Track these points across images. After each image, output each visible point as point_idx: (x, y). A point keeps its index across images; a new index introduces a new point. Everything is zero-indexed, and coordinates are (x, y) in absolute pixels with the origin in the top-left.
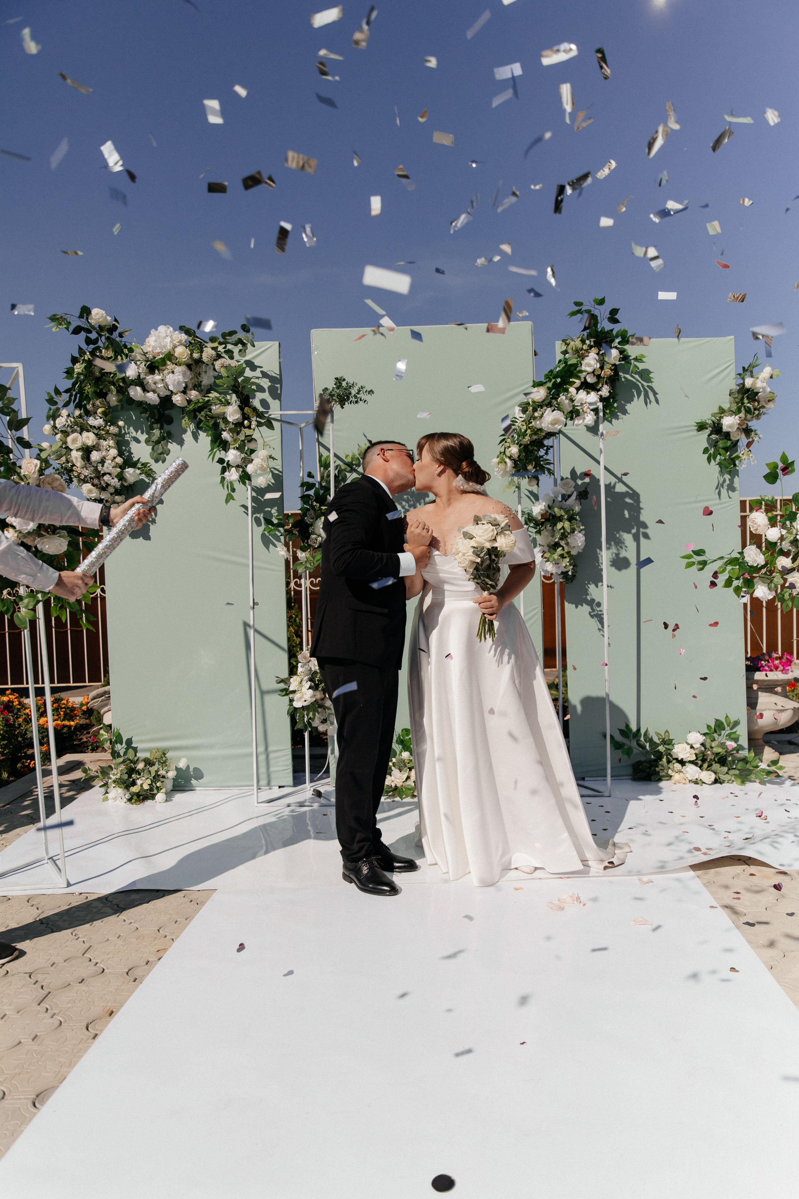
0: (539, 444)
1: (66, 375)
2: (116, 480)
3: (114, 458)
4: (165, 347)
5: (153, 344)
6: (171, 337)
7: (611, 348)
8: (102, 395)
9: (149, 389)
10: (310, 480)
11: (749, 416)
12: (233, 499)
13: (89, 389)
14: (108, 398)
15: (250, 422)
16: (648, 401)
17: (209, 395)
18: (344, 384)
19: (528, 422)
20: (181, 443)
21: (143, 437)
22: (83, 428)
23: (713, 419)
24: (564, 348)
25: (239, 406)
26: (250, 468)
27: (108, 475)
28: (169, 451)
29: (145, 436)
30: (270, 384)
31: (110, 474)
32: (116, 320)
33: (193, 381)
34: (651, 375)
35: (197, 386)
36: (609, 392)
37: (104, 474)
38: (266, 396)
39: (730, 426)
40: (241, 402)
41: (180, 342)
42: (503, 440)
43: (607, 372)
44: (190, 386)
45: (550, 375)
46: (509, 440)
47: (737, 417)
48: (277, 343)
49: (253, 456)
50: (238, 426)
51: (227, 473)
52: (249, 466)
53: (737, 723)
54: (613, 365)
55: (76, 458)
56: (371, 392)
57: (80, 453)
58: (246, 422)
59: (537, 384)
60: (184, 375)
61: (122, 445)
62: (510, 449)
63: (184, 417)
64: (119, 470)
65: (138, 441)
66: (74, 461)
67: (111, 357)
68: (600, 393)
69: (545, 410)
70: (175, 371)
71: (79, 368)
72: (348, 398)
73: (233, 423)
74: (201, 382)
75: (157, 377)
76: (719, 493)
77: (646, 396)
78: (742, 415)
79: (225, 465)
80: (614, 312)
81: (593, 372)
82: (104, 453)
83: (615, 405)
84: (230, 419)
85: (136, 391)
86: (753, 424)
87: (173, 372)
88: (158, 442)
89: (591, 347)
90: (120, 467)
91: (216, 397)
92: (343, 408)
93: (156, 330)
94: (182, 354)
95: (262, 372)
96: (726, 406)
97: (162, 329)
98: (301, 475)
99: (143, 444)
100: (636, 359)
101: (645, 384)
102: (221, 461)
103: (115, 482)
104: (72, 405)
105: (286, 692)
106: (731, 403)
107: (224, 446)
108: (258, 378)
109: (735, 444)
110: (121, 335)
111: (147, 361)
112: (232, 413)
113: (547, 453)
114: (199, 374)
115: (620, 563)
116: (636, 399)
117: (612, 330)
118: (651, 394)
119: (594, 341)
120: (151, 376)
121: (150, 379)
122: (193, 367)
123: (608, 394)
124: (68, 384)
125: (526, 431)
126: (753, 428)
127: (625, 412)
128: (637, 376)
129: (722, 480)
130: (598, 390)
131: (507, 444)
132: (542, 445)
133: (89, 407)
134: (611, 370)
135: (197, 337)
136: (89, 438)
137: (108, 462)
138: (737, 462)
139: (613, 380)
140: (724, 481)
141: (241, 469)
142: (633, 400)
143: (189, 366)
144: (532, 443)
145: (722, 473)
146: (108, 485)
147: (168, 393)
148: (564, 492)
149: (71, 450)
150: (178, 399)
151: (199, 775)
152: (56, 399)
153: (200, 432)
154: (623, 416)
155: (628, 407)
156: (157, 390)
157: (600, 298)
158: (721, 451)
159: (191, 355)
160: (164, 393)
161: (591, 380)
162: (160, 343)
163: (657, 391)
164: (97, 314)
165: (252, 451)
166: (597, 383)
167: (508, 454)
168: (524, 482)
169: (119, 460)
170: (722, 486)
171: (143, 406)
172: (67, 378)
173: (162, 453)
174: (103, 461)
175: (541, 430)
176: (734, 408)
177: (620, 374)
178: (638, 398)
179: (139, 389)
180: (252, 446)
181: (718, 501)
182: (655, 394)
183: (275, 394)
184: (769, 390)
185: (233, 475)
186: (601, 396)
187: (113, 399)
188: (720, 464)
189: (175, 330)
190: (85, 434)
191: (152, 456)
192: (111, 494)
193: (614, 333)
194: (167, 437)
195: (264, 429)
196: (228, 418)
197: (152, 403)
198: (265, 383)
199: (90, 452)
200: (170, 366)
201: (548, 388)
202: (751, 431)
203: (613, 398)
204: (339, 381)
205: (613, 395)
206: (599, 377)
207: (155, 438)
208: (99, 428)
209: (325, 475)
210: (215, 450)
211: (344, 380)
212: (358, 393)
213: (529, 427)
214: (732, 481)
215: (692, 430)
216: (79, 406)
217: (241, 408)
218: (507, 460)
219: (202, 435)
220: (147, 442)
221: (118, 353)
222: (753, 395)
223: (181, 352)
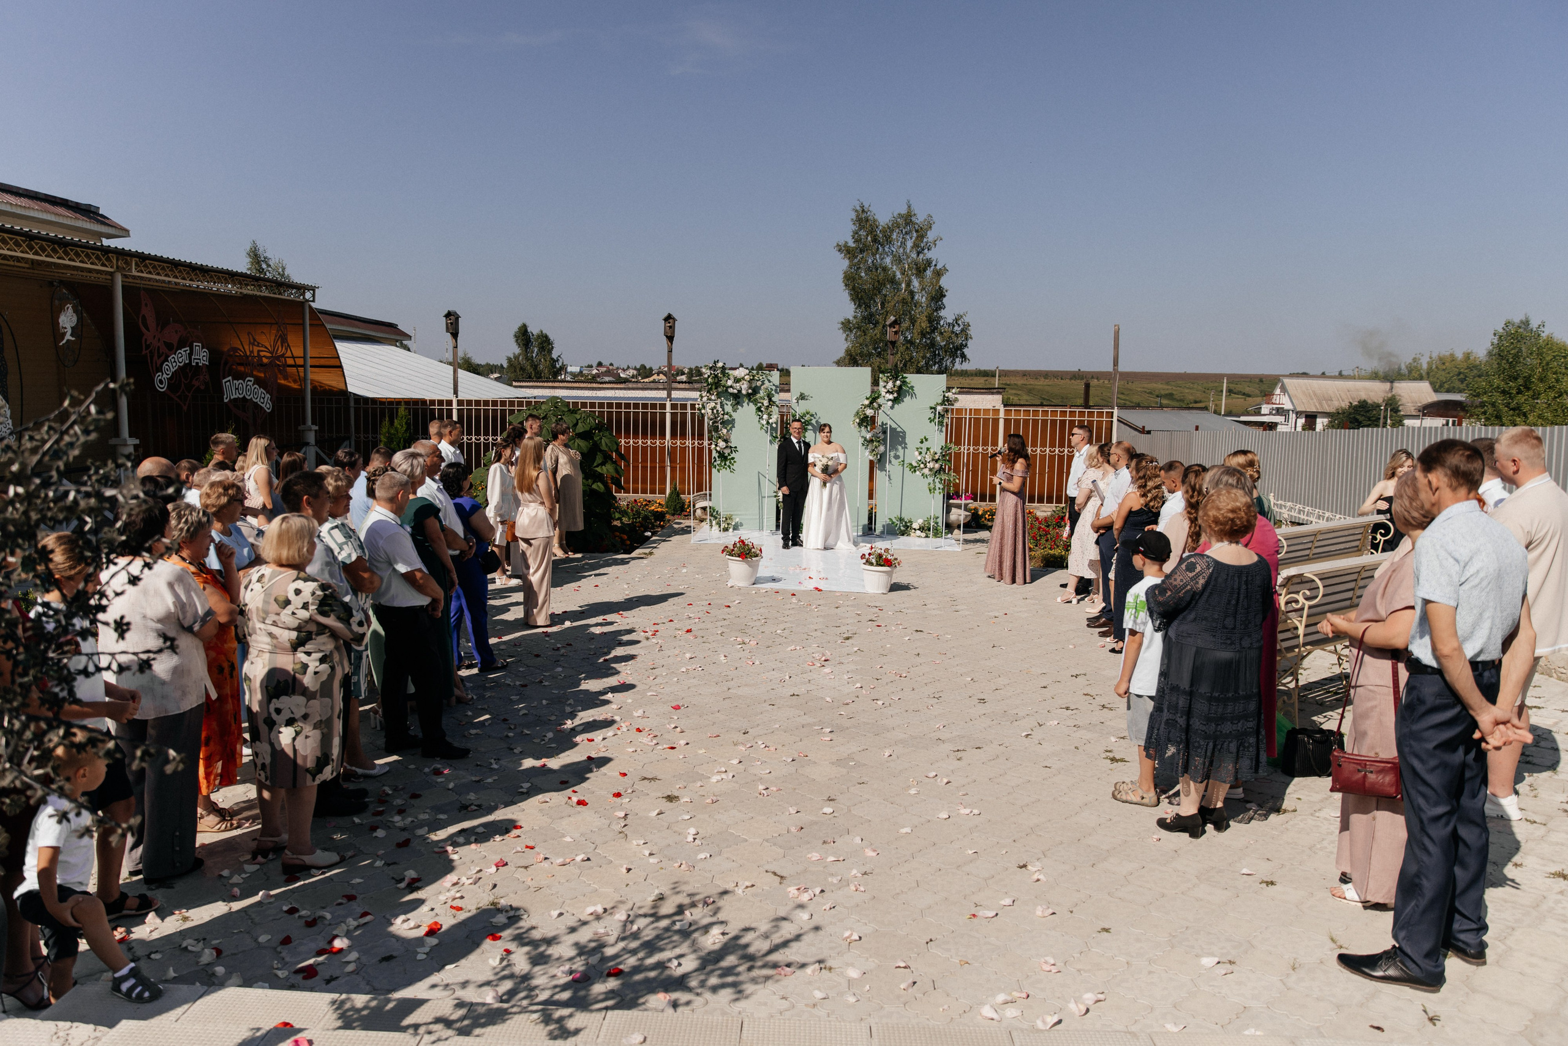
5: (737, 374)
6: (744, 372)
8: (716, 388)
12: (763, 428)
15: (772, 406)
16: (911, 398)
17: (758, 395)
19: (862, 412)
20: (742, 406)
22: (711, 401)
23: (935, 406)
26: (770, 421)
28: (739, 410)
29: (731, 404)
30: (775, 388)
31: (719, 417)
32: (726, 365)
33: (749, 386)
34: (914, 388)
35: (751, 388)
36: (898, 394)
38: (774, 392)
39: (939, 410)
43: (896, 389)
46: (856, 417)
47: (943, 407)
49: (772, 416)
51: (761, 421)
53: (937, 518)
55: (710, 412)
59: (867, 399)
60: (747, 385)
61: (722, 406)
62: (856, 420)
63: (745, 399)
64: (722, 416)
65: (729, 406)
67: (721, 377)
69: (868, 409)
70: (744, 383)
72: (804, 399)
73: (766, 406)
75: (738, 385)
79: (761, 417)
83: (900, 400)
88: (736, 407)
89: (890, 380)
91: (760, 397)
93: (739, 369)
95: (773, 383)
97: (741, 369)
100: (908, 383)
101: (911, 392)
103: (721, 420)
105: (776, 496)
107: (762, 412)
110: (727, 370)
111: (735, 380)
112: (766, 403)
114: (751, 383)
115: (897, 457)
118: (914, 395)
121: (735, 385)
125: (861, 415)
133: (712, 392)
136: (713, 405)
137: (719, 414)
142: (906, 398)
143: (749, 381)
144: (864, 418)
146: (718, 421)
149: (707, 409)
150: (744, 392)
151: (742, 525)
152: (701, 390)
154: (902, 404)
155: (904, 400)
156: (737, 389)
159: (750, 377)
160: (739, 390)
161: (890, 390)
162: (740, 374)
171: (732, 394)
172: (705, 383)
176: (942, 403)
177: (903, 387)
179: (731, 389)
185: (764, 422)
189: (744, 369)
191: (732, 410)
192: (719, 424)
193: (899, 375)
194: (738, 403)
195: (775, 407)
197: (735, 393)
199: (714, 410)
200: (742, 381)
201: (871, 400)
202: (948, 411)
203: (899, 396)
204: (802, 394)
206: (893, 390)
207: (735, 405)
208: (715, 400)
210: (758, 412)
214: (941, 428)
215: (926, 410)
216: (708, 392)
217: (769, 401)
219: (751, 404)
220: (732, 406)
221: (724, 376)
222: (948, 400)
223: (747, 377)
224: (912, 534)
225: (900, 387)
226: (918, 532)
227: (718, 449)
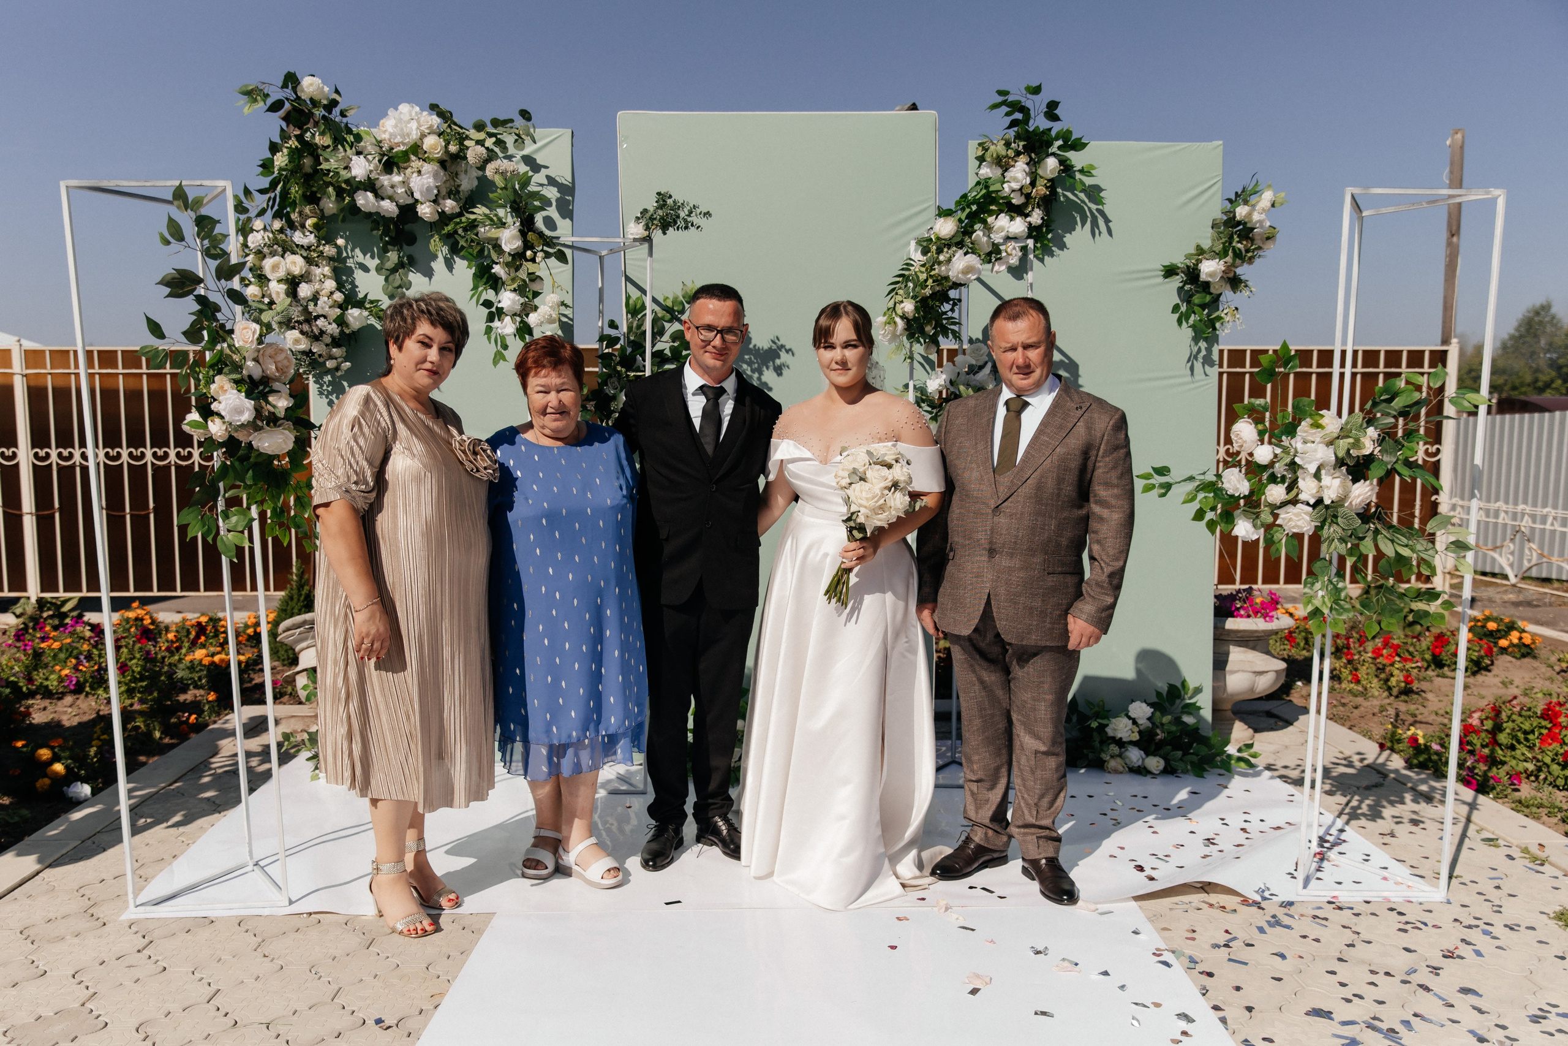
0: (943, 297)
1: (261, 169)
2: (334, 325)
3: (332, 293)
4: (408, 135)
5: (391, 130)
6: (418, 121)
7: (1048, 155)
8: (312, 199)
9: (384, 195)
10: (613, 332)
11: (1238, 261)
12: (505, 360)
13: (295, 190)
14: (322, 203)
15: (535, 253)
16: (1097, 231)
17: (475, 210)
18: (670, 202)
19: (929, 266)
20: (429, 273)
21: (372, 263)
22: (288, 248)
23: (1188, 262)
24: (980, 153)
25: (520, 231)
26: (533, 319)
27: (322, 319)
28: (410, 283)
29: (377, 261)
30: (558, 195)
31: (325, 317)
32: (337, 92)
33: (448, 185)
34: (1102, 194)
35: (453, 193)
36: (1042, 218)
37: (317, 317)
38: (552, 212)
39: (1211, 274)
40: (522, 224)
41: (431, 127)
42: (893, 290)
43: (1041, 190)
44: (444, 192)
45: (964, 201)
46: (901, 292)
47: (1222, 262)
48: (570, 131)
49: (537, 301)
50: (518, 258)
51: (496, 324)
52: (531, 315)
53: (1197, 691)
54: (1049, 180)
55: (278, 293)
56: (708, 214)
57: (283, 287)
58: (529, 253)
59: (944, 213)
60: (436, 176)
61: (341, 273)
62: (902, 305)
63: (432, 236)
64: (338, 311)
65: (366, 269)
66: (274, 296)
67: (328, 146)
68: (1028, 219)
69: (955, 252)
70: (423, 171)
71: (281, 160)
72: (675, 223)
73: (509, 254)
74: (459, 186)
75: (397, 178)
76: (1192, 369)
77: (1095, 224)
78: (1229, 259)
79: (493, 309)
80: (1053, 105)
81: (1021, 189)
82: (317, 286)
83: (1050, 236)
84: (507, 248)
85: (366, 198)
86: (1243, 271)
87: (419, 172)
88: (394, 270)
89: (1018, 154)
90: (340, 307)
91: (486, 215)
92: (665, 234)
93: (396, 109)
94: (434, 147)
95: (548, 177)
96: (1206, 244)
97: (404, 108)
98: (600, 324)
99: (373, 272)
100: (1082, 171)
101: (1093, 207)
102: (488, 304)
103: (333, 329)
104: (269, 214)
106: (1213, 240)
107: (495, 284)
108: (542, 185)
109: (1216, 299)
110: (343, 114)
111: (383, 155)
112: (509, 239)
113: (952, 310)
114: (457, 174)
116: (1079, 227)
117: (1050, 130)
118: (1101, 222)
119: (1024, 146)
120: (388, 177)
121: (385, 180)
122: (448, 164)
123: (1040, 222)
124: (265, 182)
125: (926, 281)
126: (1242, 278)
127: (1062, 246)
128: (1082, 195)
129: (1196, 349)
130: (1027, 215)
131: (899, 298)
132: (947, 299)
133: (294, 216)
134: (1047, 188)
135: (455, 124)
136: (295, 264)
137: (323, 300)
138: (1218, 325)
139: (1048, 203)
140: (1199, 350)
141: (518, 319)
142: (1074, 229)
143: (442, 163)
144: (933, 295)
145: (1196, 339)
146: (322, 332)
147: (410, 201)
148: (974, 362)
149: (269, 280)
150: (425, 211)
152: (246, 204)
153: (457, 259)
154: (1060, 252)
155: (1068, 239)
156: (395, 196)
157: (1035, 84)
158: (1196, 309)
159: (446, 147)
160: (405, 200)
161: (1017, 200)
162: (402, 129)
163: (1110, 218)
164: (311, 85)
165: (536, 294)
166: (1025, 205)
167: (899, 312)
168: (919, 349)
169: (339, 297)
170: (1196, 358)
171: (376, 219)
172: (262, 174)
173: (400, 287)
174: (315, 298)
175: (947, 278)
176: (1219, 247)
177: (1059, 190)
178: (1083, 226)
179: (370, 195)
180: (535, 287)
181: (1189, 378)
182: (1107, 221)
183: (566, 210)
184: (1268, 224)
185: (507, 327)
186: (1030, 224)
187: (330, 205)
188: (1193, 327)
189: (422, 110)
190: (290, 257)
191: (385, 290)
192: (327, 345)
193: (1053, 133)
194: (408, 263)
195: (553, 262)
196: (503, 246)
197: (387, 215)
198: (552, 193)
199: (298, 284)
200: (415, 163)
201: (960, 221)
202: (1240, 281)
203: (1047, 226)
204: (662, 199)
205: (1047, 223)
206: (1028, 196)
207: (389, 265)
208: (309, 248)
209: (635, 325)
210: (480, 289)
211: (670, 197)
212: (689, 215)
213: (931, 276)
214: (1209, 350)
215: (1157, 276)
216: (277, 215)
217: (523, 234)
218: (898, 320)
219: (460, 264)
220: (379, 269)
221: (338, 140)
222: (1246, 231)
223: (432, 144)
224: (1113, 764)
225: (1053, 184)
226: (1135, 755)
227: (216, 428)
